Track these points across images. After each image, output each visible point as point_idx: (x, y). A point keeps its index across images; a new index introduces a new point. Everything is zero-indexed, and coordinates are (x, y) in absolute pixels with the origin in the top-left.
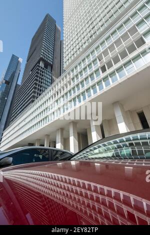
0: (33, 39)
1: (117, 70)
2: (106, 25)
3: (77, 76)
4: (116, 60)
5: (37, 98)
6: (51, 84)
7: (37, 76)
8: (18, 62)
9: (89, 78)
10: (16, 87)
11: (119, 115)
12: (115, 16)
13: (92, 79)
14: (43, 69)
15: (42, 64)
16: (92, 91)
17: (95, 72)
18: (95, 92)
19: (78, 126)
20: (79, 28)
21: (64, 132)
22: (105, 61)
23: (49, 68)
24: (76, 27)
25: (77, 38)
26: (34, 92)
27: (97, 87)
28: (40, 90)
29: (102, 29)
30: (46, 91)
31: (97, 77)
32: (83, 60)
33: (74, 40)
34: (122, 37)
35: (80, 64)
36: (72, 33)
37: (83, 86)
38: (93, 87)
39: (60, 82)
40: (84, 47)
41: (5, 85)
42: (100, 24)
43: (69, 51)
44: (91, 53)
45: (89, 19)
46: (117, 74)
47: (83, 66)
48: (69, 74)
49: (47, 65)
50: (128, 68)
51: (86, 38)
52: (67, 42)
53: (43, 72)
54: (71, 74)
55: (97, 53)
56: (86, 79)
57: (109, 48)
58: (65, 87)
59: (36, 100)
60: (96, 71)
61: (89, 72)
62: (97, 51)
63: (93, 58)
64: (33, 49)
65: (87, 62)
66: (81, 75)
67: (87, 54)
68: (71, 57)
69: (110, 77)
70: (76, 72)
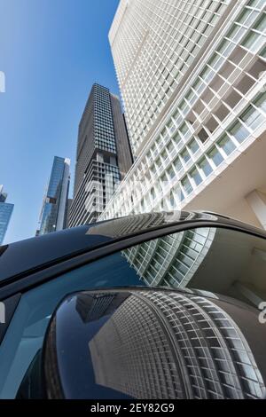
0: (80, 126)
1: (229, 131)
2: (188, 65)
3: (158, 161)
4: (222, 113)
8: (65, 165)
9: (181, 159)
10: (67, 205)
12: (199, 46)
13: (187, 158)
14: (103, 165)
15: (99, 159)
16: (191, 181)
17: (189, 145)
18: (198, 181)
20: (145, 85)
22: (201, 122)
23: (113, 161)
24: (140, 86)
25: (144, 101)
27: (200, 171)
29: (182, 74)
31: (194, 152)
32: (163, 132)
33: (141, 106)
34: (220, 72)
35: (158, 140)
36: (135, 96)
37: (173, 175)
38: (192, 172)
39: (132, 178)
40: (160, 110)
41: (51, 205)
42: (177, 67)
43: (137, 124)
44: (173, 116)
45: (157, 67)
46: (232, 138)
47: (164, 141)
48: (144, 161)
49: (107, 157)
50: (250, 120)
51: (160, 97)
52: (131, 112)
53: (103, 170)
54: (148, 160)
55: (184, 113)
56: (176, 161)
57: (202, 97)
60: (191, 143)
61: (177, 148)
62: (182, 110)
63: (178, 122)
65: (169, 133)
66: (165, 157)
67: (166, 120)
68: (141, 134)
69: (220, 146)
70: (156, 154)
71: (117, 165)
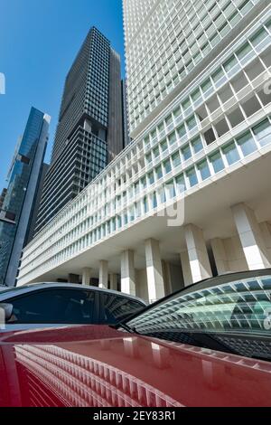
0: (68, 77)
1: (238, 139)
2: (211, 46)
3: (155, 149)
5: (81, 189)
6: (107, 164)
7: (79, 149)
8: (43, 121)
9: (181, 155)
10: (41, 169)
11: (245, 230)
12: (231, 26)
13: (187, 156)
14: (90, 135)
15: (86, 126)
16: (187, 180)
18: (194, 182)
19: (161, 246)
20: (156, 53)
21: (136, 258)
22: (211, 120)
23: (101, 134)
24: (150, 52)
25: (152, 74)
26: (75, 179)
27: (198, 173)
28: (87, 176)
29: (203, 55)
30: (97, 178)
31: (196, 151)
32: (168, 118)
33: (147, 79)
34: (246, 69)
35: (160, 126)
36: (142, 64)
37: (168, 169)
38: (190, 171)
39: (123, 160)
40: (168, 91)
41: (23, 164)
42: (199, 44)
43: (139, 100)
44: (183, 104)
45: (176, 34)
46: (238, 148)
47: (166, 130)
48: (140, 145)
49: (96, 128)
50: (261, 134)
51: (171, 75)
52: (134, 82)
53: (90, 141)
54: (145, 146)
55: (195, 105)
56: (175, 155)
57: (219, 93)
58: (133, 172)
59: (80, 195)
60: (195, 140)
61: (179, 142)
62: (194, 100)
63: (186, 113)
64: (70, 96)
65: (175, 122)
66: (165, 148)
67: (174, 106)
68: (142, 113)
69: (224, 153)
70: (154, 141)
71: (106, 140)
